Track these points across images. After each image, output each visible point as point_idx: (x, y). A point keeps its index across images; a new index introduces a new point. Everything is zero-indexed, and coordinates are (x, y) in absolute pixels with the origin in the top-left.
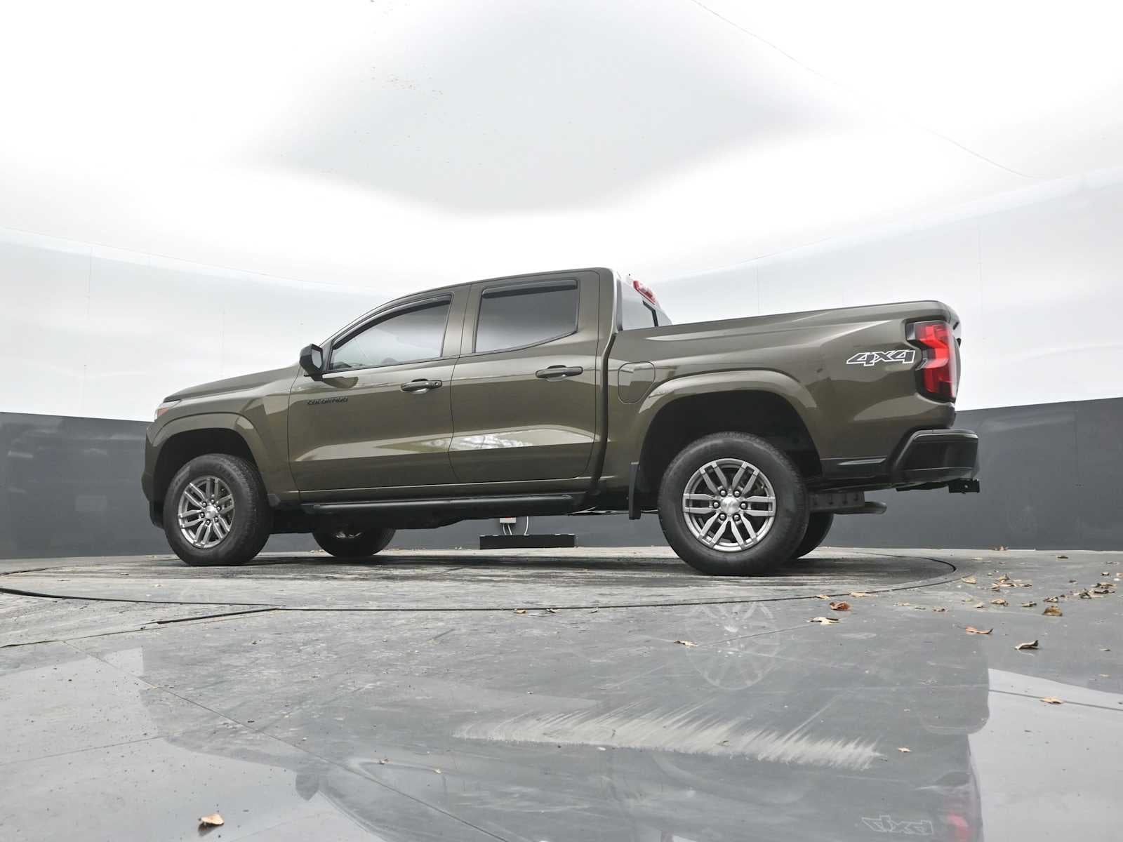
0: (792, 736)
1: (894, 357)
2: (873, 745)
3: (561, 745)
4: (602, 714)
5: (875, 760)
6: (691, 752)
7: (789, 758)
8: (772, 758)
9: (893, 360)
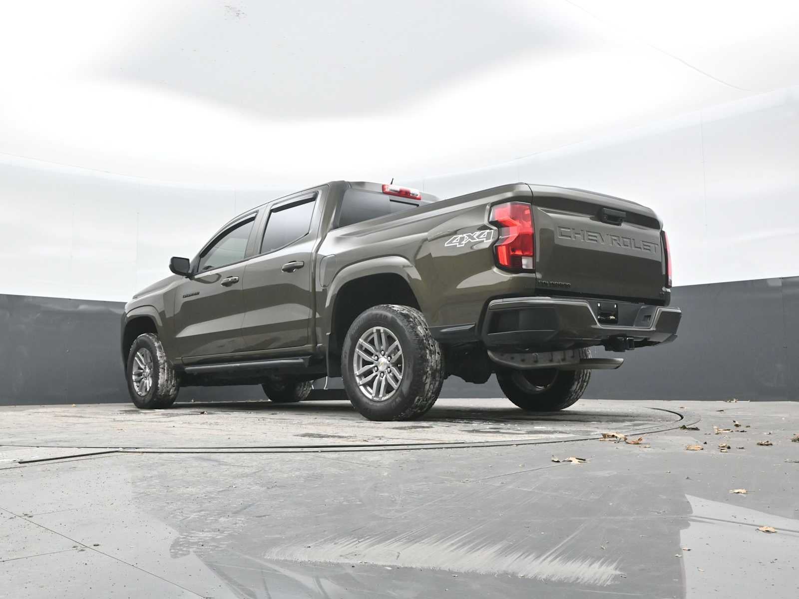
0: (547, 557)
1: (478, 237)
2: (615, 565)
3: (355, 565)
4: (389, 539)
5: (616, 578)
6: (462, 571)
7: (544, 577)
8: (530, 576)
9: (477, 240)
